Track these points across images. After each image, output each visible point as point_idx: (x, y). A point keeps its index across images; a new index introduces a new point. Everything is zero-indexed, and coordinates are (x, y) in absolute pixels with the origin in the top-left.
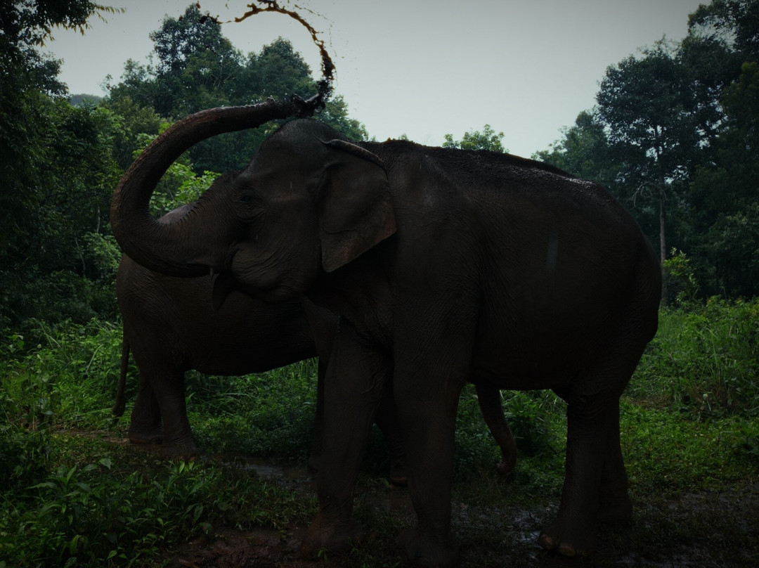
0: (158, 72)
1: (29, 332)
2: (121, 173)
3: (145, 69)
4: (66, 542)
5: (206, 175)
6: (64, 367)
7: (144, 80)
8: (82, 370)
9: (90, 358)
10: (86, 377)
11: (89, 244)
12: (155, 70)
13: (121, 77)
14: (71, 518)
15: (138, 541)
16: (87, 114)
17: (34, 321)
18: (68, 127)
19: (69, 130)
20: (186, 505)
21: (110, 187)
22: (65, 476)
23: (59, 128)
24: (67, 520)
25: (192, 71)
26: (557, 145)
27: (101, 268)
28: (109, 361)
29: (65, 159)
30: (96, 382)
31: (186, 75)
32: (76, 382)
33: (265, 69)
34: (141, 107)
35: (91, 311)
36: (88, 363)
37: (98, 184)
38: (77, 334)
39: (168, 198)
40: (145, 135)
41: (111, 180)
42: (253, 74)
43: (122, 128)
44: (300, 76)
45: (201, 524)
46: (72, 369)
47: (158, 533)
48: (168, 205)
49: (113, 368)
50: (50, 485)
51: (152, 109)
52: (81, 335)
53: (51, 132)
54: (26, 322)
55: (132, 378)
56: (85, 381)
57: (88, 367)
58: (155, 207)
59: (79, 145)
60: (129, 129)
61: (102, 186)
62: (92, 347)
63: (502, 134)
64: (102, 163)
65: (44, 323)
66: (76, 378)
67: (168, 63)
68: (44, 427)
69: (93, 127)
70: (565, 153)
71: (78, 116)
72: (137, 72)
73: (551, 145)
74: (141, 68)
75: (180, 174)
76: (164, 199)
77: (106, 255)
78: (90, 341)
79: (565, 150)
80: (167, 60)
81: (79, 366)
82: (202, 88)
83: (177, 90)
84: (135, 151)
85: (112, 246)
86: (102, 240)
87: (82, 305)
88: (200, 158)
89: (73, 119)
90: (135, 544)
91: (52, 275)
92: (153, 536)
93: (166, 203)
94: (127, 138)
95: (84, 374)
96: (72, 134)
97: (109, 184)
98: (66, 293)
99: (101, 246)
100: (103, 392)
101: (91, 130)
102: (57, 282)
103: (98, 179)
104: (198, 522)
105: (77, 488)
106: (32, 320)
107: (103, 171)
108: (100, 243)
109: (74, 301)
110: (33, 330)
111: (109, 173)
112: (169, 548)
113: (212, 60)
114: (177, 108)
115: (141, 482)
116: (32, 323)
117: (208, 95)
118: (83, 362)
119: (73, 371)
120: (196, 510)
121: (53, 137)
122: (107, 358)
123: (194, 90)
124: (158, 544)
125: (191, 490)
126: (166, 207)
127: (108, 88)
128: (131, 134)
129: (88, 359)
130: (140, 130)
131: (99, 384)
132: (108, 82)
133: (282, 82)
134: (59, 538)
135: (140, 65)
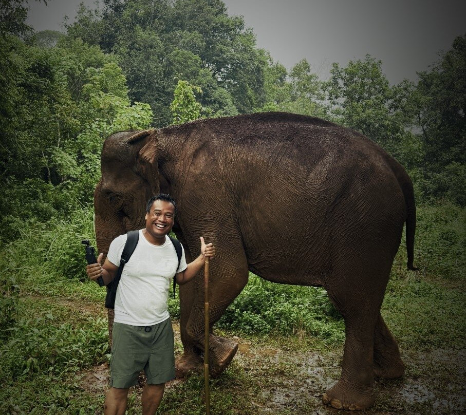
0: (104, 15)
1: (8, 225)
2: (73, 104)
3: (93, 12)
4: (24, 361)
5: (136, 105)
6: (31, 253)
7: (93, 20)
8: (43, 255)
9: (49, 246)
10: (46, 260)
11: (53, 155)
12: (101, 13)
13: (76, 18)
14: (27, 348)
15: (67, 362)
16: (46, 58)
17: (11, 218)
18: (33, 70)
19: (33, 72)
20: (99, 344)
21: (64, 116)
22: (25, 324)
23: (26, 70)
24: (25, 349)
25: (130, 14)
26: (434, 67)
27: (62, 174)
28: (61, 249)
29: (31, 95)
30: (53, 264)
31: (125, 17)
32: (40, 264)
33: (188, 9)
34: (89, 47)
35: (53, 210)
36: (48, 250)
37: (55, 113)
38: (40, 229)
39: (108, 122)
40: (93, 68)
41: (65, 110)
42: (178, 14)
43: (75, 64)
44: (217, 14)
45: (107, 355)
46: (37, 254)
47: (80, 359)
48: (108, 129)
49: (64, 254)
50: (16, 329)
51: (98, 47)
52: (42, 230)
53: (20, 74)
54: (6, 218)
55: (76, 261)
56: (45, 263)
57: (48, 252)
58: (98, 130)
59: (41, 83)
60: (80, 65)
61: (58, 115)
62: (50, 239)
63: (380, 62)
64: (59, 97)
65: (19, 219)
66: (40, 260)
67: (111, 7)
68: (14, 294)
69: (52, 68)
70: (442, 73)
71: (40, 61)
72: (87, 15)
73: (429, 66)
74: (90, 11)
75: (117, 104)
76: (105, 123)
77: (65, 164)
78: (48, 234)
79: (441, 71)
80: (111, 4)
81: (42, 252)
82: (138, 27)
83: (118, 29)
84: (84, 85)
85: (70, 157)
86: (63, 152)
87: (46, 205)
88: (137, 85)
89: (36, 63)
90: (66, 364)
91: (24, 183)
92: (77, 361)
93: (106, 127)
94: (80, 72)
95: (45, 257)
96: (36, 75)
97: (64, 114)
98: (35, 196)
99: (61, 157)
100: (58, 271)
101: (49, 71)
102: (28, 188)
103: (56, 109)
104: (105, 354)
105: (32, 331)
106: (10, 217)
107: (60, 103)
108: (61, 155)
109: (40, 202)
110: (11, 224)
111: (64, 104)
112: (86, 368)
113: (145, 4)
114: (118, 44)
115: (71, 329)
116: (10, 219)
117: (142, 33)
118: (44, 249)
119: (37, 256)
120: (104, 347)
121: (22, 78)
122: (60, 247)
123: (131, 28)
124: (79, 365)
125: (102, 335)
126: (106, 130)
127: (66, 26)
128: (82, 69)
129: (48, 247)
130: (89, 65)
131: (55, 265)
132: (65, 22)
133: (202, 19)
134: (20, 358)
135: (89, 9)
